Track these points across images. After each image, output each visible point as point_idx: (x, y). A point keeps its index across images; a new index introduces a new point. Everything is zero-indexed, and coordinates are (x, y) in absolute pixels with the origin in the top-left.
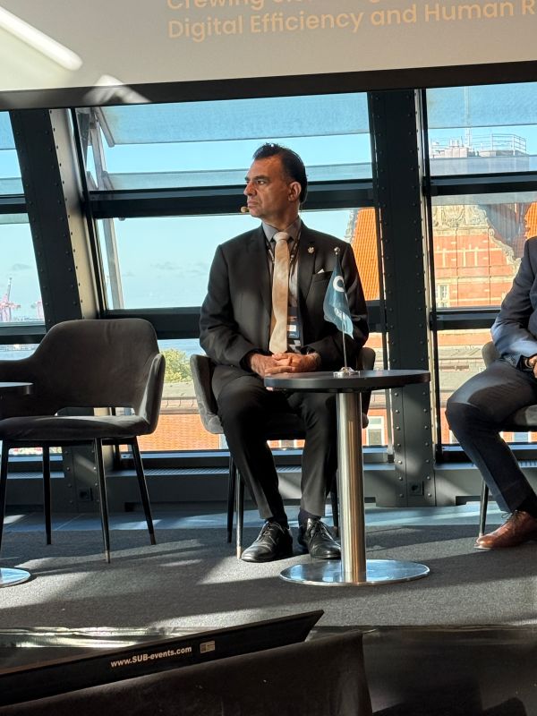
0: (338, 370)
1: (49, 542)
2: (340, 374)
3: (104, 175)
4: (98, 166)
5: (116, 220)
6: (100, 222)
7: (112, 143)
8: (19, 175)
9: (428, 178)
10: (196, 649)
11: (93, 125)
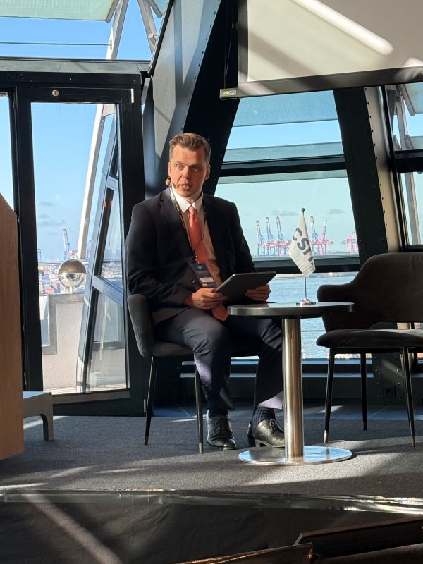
1: (365, 428)
3: (406, 138)
4: (402, 130)
5: (415, 174)
6: (403, 175)
7: (413, 112)
11: (398, 99)
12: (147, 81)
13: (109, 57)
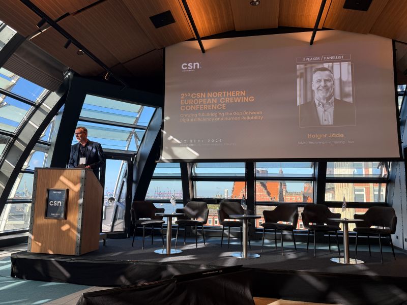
0: (243, 214)
2: (244, 216)
3: (195, 173)
4: (194, 171)
5: (197, 182)
6: (194, 182)
7: (197, 167)
8: (180, 172)
9: (255, 177)
10: (219, 271)
12: (135, 156)
13: (126, 149)
